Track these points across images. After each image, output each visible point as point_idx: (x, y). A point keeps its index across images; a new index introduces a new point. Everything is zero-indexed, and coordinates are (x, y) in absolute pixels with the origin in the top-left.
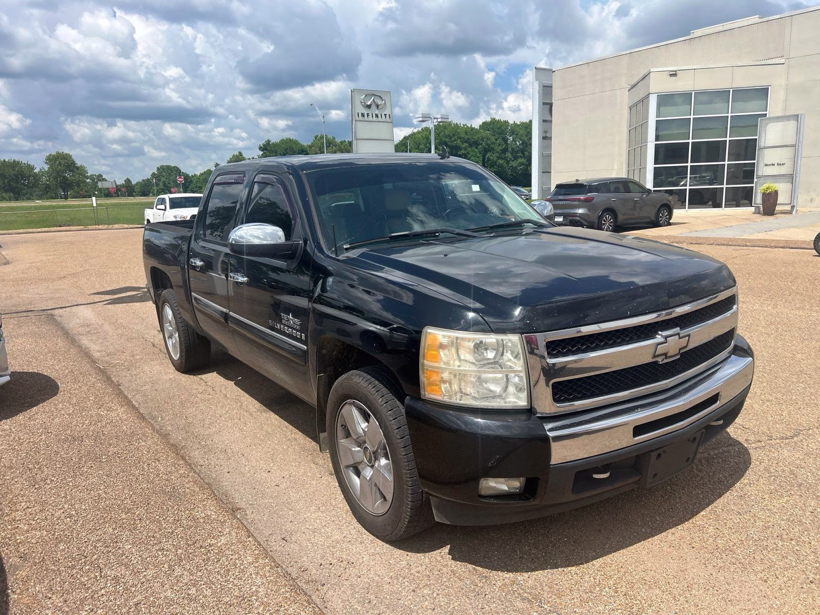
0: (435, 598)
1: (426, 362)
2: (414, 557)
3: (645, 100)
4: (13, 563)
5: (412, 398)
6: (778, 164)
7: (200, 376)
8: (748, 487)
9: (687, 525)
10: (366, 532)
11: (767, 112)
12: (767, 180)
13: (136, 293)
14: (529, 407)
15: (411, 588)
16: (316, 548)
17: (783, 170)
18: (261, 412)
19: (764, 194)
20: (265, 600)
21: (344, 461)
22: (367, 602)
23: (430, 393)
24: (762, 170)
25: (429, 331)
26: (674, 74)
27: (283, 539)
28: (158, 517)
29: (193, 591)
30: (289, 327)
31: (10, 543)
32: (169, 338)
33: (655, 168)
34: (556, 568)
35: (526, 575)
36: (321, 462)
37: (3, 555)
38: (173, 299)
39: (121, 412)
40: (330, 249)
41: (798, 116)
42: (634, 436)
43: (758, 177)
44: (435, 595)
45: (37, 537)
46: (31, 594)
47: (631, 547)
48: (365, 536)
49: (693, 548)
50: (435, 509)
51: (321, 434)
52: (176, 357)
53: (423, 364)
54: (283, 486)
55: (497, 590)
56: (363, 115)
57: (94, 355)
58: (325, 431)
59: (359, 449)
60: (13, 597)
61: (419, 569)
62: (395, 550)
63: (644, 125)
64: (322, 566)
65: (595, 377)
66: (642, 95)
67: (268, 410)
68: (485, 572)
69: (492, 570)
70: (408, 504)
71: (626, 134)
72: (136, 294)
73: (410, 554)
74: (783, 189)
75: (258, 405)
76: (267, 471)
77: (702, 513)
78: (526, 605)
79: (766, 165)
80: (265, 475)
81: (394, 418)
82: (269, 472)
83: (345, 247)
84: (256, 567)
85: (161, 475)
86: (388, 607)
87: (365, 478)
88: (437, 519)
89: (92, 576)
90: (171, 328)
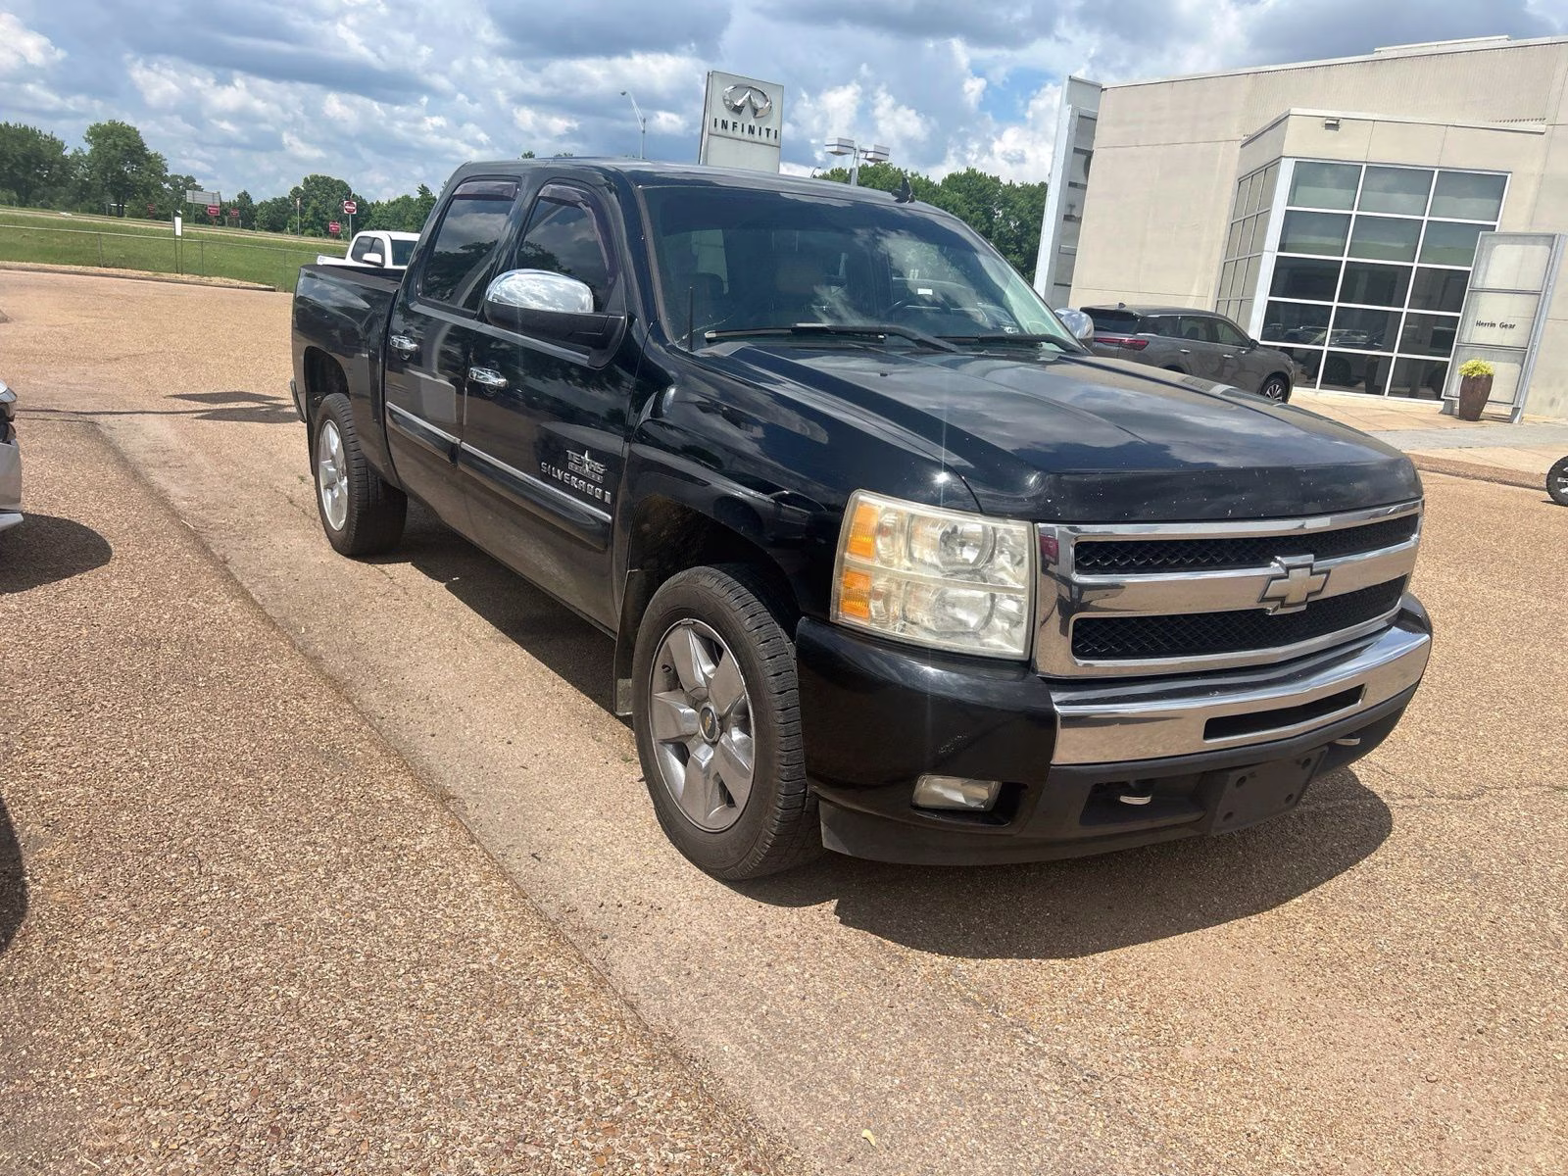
0: (807, 981)
1: (847, 555)
2: (771, 912)
3: (1271, 167)
4: (33, 833)
5: (813, 619)
6: (1503, 326)
7: (379, 566)
8: (1382, 869)
9: (1266, 916)
10: (687, 861)
11: (1497, 224)
12: (1477, 353)
13: (257, 405)
14: (1026, 659)
15: (764, 959)
16: (594, 877)
17: (1509, 338)
18: (496, 641)
19: (1466, 378)
20: (503, 945)
21: (660, 730)
22: (684, 973)
23: (848, 614)
24: (1470, 333)
25: (862, 498)
26: (1333, 125)
27: (533, 855)
28: (304, 790)
29: (371, 916)
30: (580, 477)
31: (26, 799)
32: (326, 488)
33: (1269, 301)
34: (1027, 958)
35: (973, 963)
36: (606, 738)
37: (14, 818)
38: (344, 413)
39: (229, 607)
40: (678, 336)
41: (1554, 237)
42: (1206, 737)
43: (1461, 345)
44: (807, 976)
45: (78, 796)
46: (68, 888)
47: (1164, 941)
48: (683, 867)
49: (1274, 953)
50: (826, 824)
51: (620, 681)
52: (338, 524)
53: (842, 559)
54: (535, 769)
55: (919, 981)
56: (725, 125)
57: (176, 504)
58: (628, 676)
59: (692, 711)
60: (34, 889)
61: (781, 931)
62: (739, 896)
63: (1262, 217)
64: (603, 908)
65: (1150, 621)
66: (1267, 158)
67: (510, 640)
68: (899, 949)
69: (913, 948)
70: (775, 811)
71: (1222, 232)
72: (257, 408)
73: (764, 905)
74: (1503, 374)
75: (490, 629)
76: (505, 742)
77: (1295, 900)
78: (970, 1010)
79: (1479, 324)
80: (502, 747)
81: (771, 655)
82: (510, 743)
83: (707, 335)
84: (486, 891)
85: (309, 722)
86: (721, 985)
87: (698, 765)
88: (826, 844)
89: (184, 870)
90: (333, 470)
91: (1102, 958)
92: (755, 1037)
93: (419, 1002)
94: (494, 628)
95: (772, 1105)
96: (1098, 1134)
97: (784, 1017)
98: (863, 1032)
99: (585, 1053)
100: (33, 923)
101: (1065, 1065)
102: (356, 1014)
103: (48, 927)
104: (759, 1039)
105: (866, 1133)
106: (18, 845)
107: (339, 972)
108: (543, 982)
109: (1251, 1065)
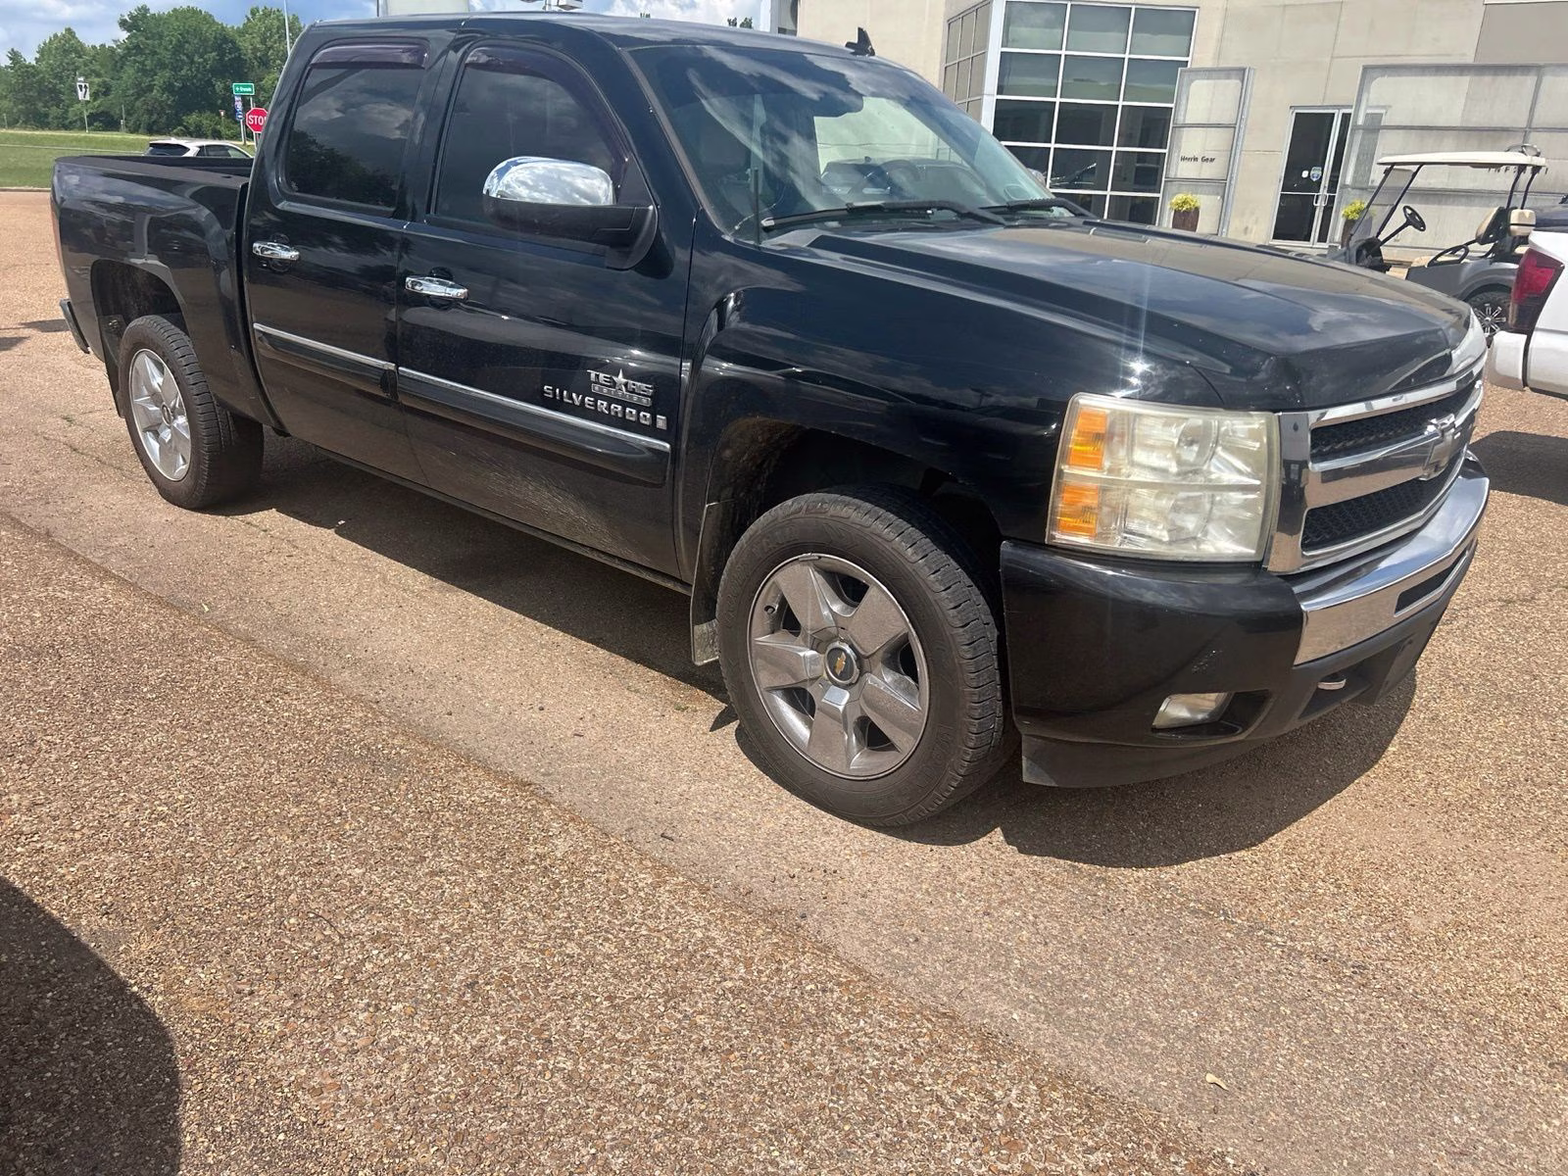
0: (1034, 924)
1: (1066, 468)
2: (945, 854)
3: (982, 8)
5: (1018, 542)
6: (1205, 160)
7: (240, 517)
8: (1434, 704)
9: (1378, 770)
10: (823, 812)
11: (1189, 59)
12: (1184, 188)
14: (1259, 559)
15: (978, 908)
16: (742, 848)
17: (1208, 171)
18: (440, 591)
19: (1176, 212)
20: (738, 951)
21: (764, 678)
22: (911, 940)
23: (1067, 534)
24: (1178, 168)
25: (1084, 401)
27: (662, 836)
28: (375, 808)
29: (573, 948)
30: (610, 400)
31: (49, 884)
32: (145, 431)
34: (1214, 855)
35: (1171, 871)
36: (641, 687)
37: (54, 912)
39: (104, 592)
41: (1244, 70)
42: (1398, 609)
43: (1169, 181)
44: (1031, 918)
45: (112, 865)
46: (194, 991)
47: (1317, 812)
48: (824, 820)
49: (1413, 806)
50: (1028, 758)
51: (696, 627)
52: (175, 474)
53: (1061, 472)
54: (591, 734)
55: (1137, 901)
58: (710, 617)
59: (815, 652)
60: (156, 1002)
61: (971, 873)
62: (902, 842)
63: (979, 59)
64: (777, 882)
67: (456, 588)
68: (1098, 870)
69: (1107, 866)
70: (964, 752)
73: (934, 847)
74: (1207, 204)
75: (424, 578)
76: (536, 709)
78: (1205, 922)
79: (1183, 159)
80: (537, 715)
81: (947, 586)
82: (542, 709)
83: (765, 223)
84: (670, 892)
85: (317, 723)
86: (955, 944)
87: (830, 712)
88: (1026, 778)
89: (319, 937)
90: (155, 408)
91: (1279, 840)
92: (1031, 997)
93: (706, 1042)
94: (427, 576)
95: (1101, 1069)
96: (1405, 1026)
97: (1042, 969)
98: (1127, 968)
99: (919, 1060)
100: (189, 1047)
101: (1325, 960)
102: (654, 1075)
103: (211, 1047)
104: (1036, 997)
105: (1210, 1078)
106: (85, 948)
107: (593, 1025)
108: (813, 986)
109: (1477, 923)
